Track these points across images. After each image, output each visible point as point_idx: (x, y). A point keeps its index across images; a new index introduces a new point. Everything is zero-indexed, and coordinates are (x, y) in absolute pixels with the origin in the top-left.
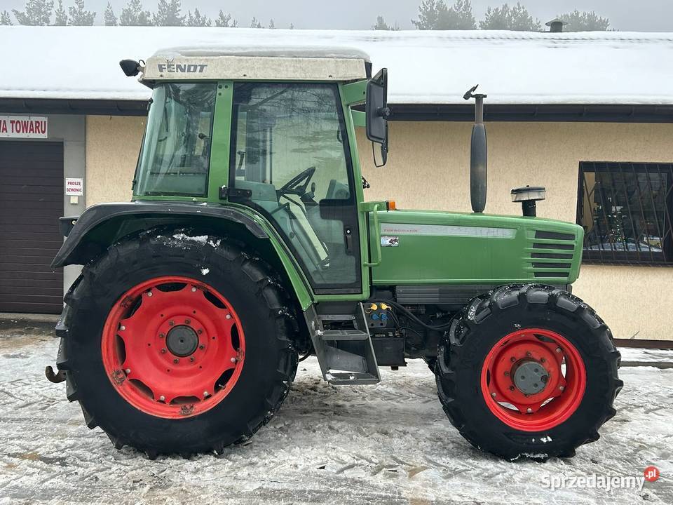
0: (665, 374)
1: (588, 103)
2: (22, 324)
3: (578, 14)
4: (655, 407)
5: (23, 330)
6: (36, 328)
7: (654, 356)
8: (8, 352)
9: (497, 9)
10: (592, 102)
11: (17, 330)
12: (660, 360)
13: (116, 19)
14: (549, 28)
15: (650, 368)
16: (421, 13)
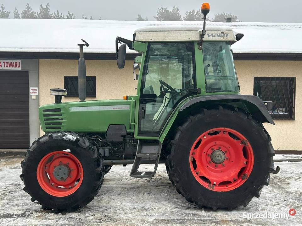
0: (294, 164)
1: (259, 52)
2: (10, 154)
3: (224, 14)
4: (298, 178)
5: (12, 157)
6: (18, 155)
7: (287, 157)
8: (10, 166)
9: (190, 12)
10: (261, 52)
11: (10, 156)
12: (291, 159)
13: (19, 15)
14: (226, 21)
15: (287, 162)
16: (158, 13)
